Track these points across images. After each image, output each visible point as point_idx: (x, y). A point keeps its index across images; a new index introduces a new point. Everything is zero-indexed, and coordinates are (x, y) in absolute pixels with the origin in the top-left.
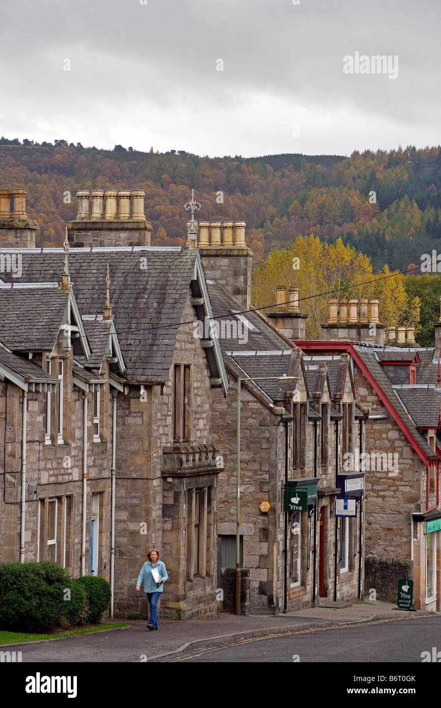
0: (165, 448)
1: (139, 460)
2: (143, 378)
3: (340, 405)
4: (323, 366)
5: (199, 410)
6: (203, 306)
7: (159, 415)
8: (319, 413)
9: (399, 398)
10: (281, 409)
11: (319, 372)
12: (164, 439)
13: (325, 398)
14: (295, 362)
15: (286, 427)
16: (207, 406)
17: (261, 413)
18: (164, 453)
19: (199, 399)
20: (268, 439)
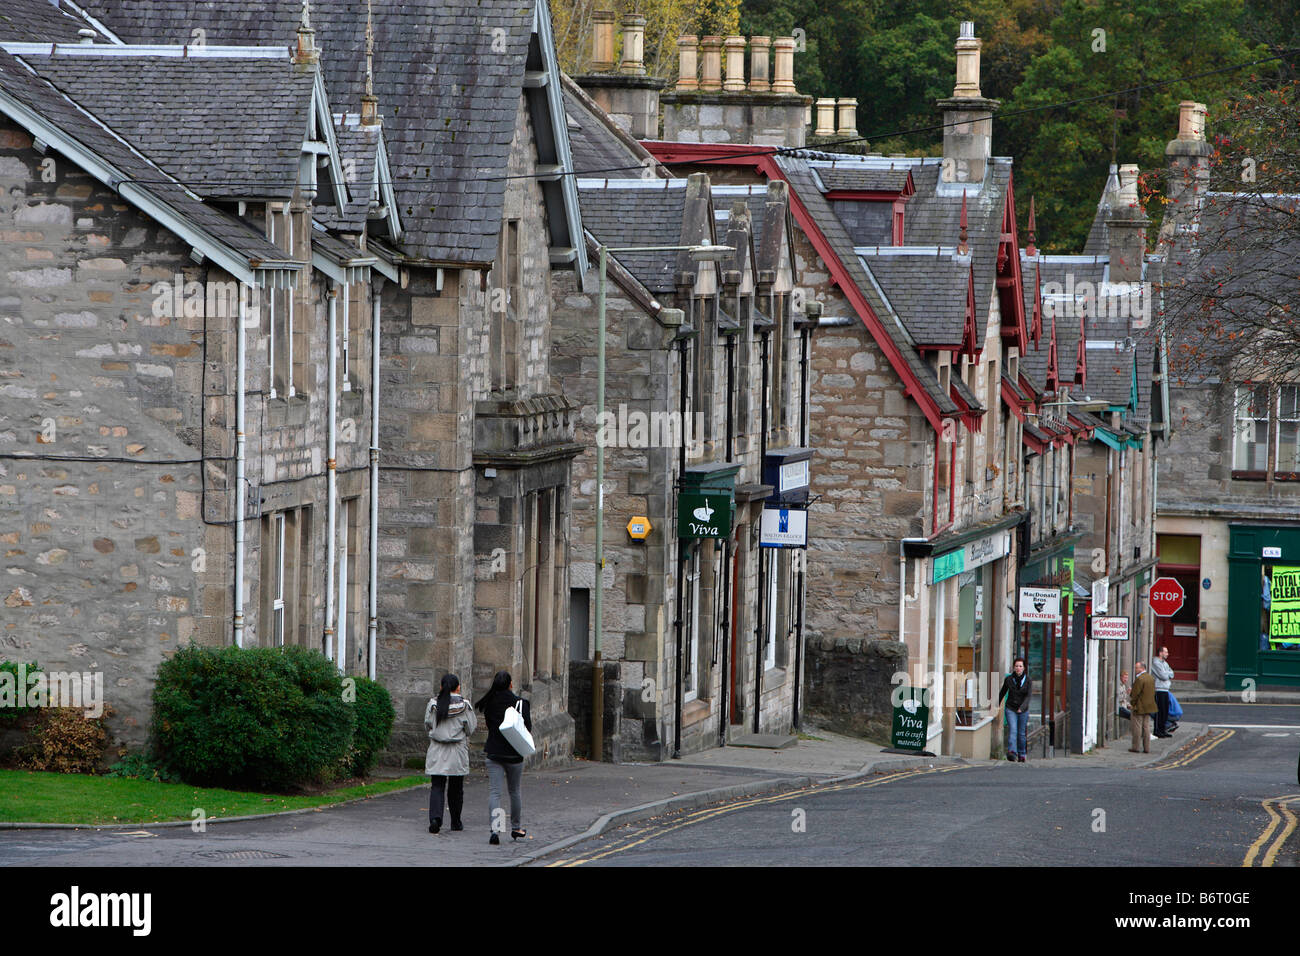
0: (479, 404)
1: (431, 430)
2: (441, 253)
3: (769, 297)
4: (743, 212)
5: (531, 319)
6: (544, 91)
7: (470, 331)
8: (735, 317)
9: (871, 277)
10: (674, 314)
11: (734, 225)
12: (477, 382)
13: (747, 286)
14: (695, 205)
15: (683, 351)
16: (544, 309)
17: (632, 321)
18: (478, 415)
19: (531, 294)
20: (646, 378)
